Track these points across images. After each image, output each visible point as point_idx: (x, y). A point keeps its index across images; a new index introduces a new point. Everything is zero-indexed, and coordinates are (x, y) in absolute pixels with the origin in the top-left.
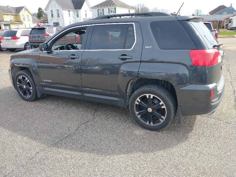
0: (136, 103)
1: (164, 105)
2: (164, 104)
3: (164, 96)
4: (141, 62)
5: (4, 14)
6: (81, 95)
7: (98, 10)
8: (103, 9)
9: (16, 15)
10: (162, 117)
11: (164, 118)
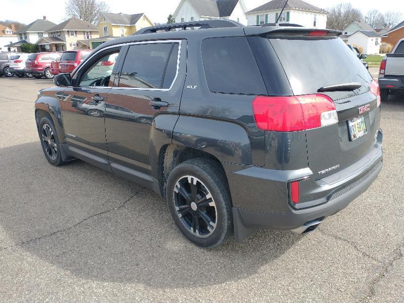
0: (176, 190)
1: (212, 201)
2: (213, 199)
3: (212, 183)
4: (179, 114)
5: (113, 25)
6: (108, 164)
7: (258, 16)
8: (267, 15)
9: (130, 27)
10: (211, 223)
11: (215, 225)
